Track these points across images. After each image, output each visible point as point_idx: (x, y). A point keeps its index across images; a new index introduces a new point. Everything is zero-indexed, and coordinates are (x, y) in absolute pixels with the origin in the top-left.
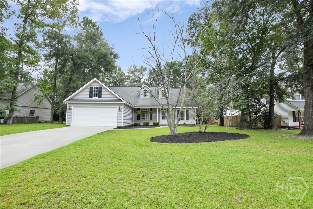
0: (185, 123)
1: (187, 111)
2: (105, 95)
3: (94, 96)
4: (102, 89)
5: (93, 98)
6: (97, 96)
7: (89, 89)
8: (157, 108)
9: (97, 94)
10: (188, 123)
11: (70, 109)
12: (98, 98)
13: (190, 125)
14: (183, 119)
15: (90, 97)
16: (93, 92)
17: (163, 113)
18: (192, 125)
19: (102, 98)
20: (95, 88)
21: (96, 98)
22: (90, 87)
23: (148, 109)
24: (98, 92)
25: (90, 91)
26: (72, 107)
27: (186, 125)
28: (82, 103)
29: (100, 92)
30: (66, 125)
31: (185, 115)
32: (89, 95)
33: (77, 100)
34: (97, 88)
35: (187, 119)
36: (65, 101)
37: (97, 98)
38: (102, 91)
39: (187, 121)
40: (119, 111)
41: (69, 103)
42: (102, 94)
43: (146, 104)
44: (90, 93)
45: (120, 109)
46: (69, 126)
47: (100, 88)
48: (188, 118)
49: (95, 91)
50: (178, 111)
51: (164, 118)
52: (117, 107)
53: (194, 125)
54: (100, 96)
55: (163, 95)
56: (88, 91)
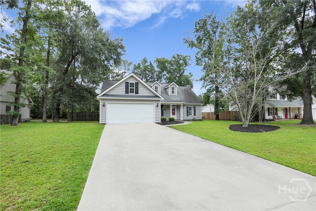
0: (194, 118)
1: (195, 107)
2: (142, 91)
3: (131, 92)
4: (139, 85)
5: (130, 94)
6: (133, 92)
7: (124, 84)
8: (170, 105)
9: (133, 89)
10: (196, 117)
11: (104, 106)
12: (135, 94)
13: (197, 119)
14: (191, 114)
15: (126, 93)
16: (129, 88)
18: (199, 119)
19: (139, 94)
20: (131, 84)
21: (132, 94)
22: (126, 82)
25: (126, 87)
26: (107, 103)
27: (196, 119)
28: (117, 99)
29: (137, 88)
30: (100, 123)
31: (192, 111)
32: (125, 91)
33: (113, 96)
34: (133, 84)
35: (195, 115)
36: (99, 97)
37: (134, 94)
38: (139, 87)
39: (195, 117)
41: (102, 99)
42: (139, 90)
45: (157, 106)
46: (104, 124)
47: (137, 84)
48: (195, 113)
49: (131, 86)
50: (187, 107)
51: (174, 114)
52: (154, 104)
53: (200, 119)
54: (137, 92)
55: (173, 92)
56: (123, 86)
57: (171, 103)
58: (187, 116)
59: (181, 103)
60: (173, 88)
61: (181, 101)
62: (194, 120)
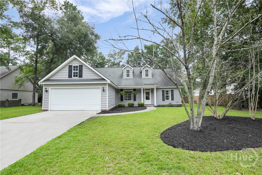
1: (172, 91)
2: (86, 74)
3: (74, 76)
4: (83, 68)
5: (73, 78)
6: (77, 76)
7: (67, 68)
8: (141, 89)
9: (77, 73)
10: (173, 103)
11: (47, 91)
12: (79, 77)
13: (176, 105)
14: (168, 99)
15: (69, 77)
16: (73, 71)
17: (148, 94)
18: (178, 105)
19: (83, 78)
20: (74, 67)
22: (69, 66)
23: (132, 90)
24: (78, 71)
25: (69, 71)
26: (49, 89)
28: (60, 84)
29: (81, 71)
30: (43, 109)
31: (170, 95)
32: (68, 75)
33: (55, 80)
34: (77, 67)
35: (173, 99)
36: (40, 82)
37: (77, 78)
38: (83, 69)
39: (173, 101)
40: (102, 92)
41: (45, 85)
42: (83, 73)
43: (130, 85)
44: (69, 72)
45: (104, 90)
46: (46, 110)
47: (81, 67)
49: (74, 70)
50: (163, 91)
51: (147, 98)
52: (100, 88)
53: (180, 105)
54: (81, 76)
55: (147, 75)
56: (67, 70)
57: (142, 87)
58: (163, 101)
59: (154, 87)
60: (147, 71)
61: (154, 85)
62: (171, 106)
